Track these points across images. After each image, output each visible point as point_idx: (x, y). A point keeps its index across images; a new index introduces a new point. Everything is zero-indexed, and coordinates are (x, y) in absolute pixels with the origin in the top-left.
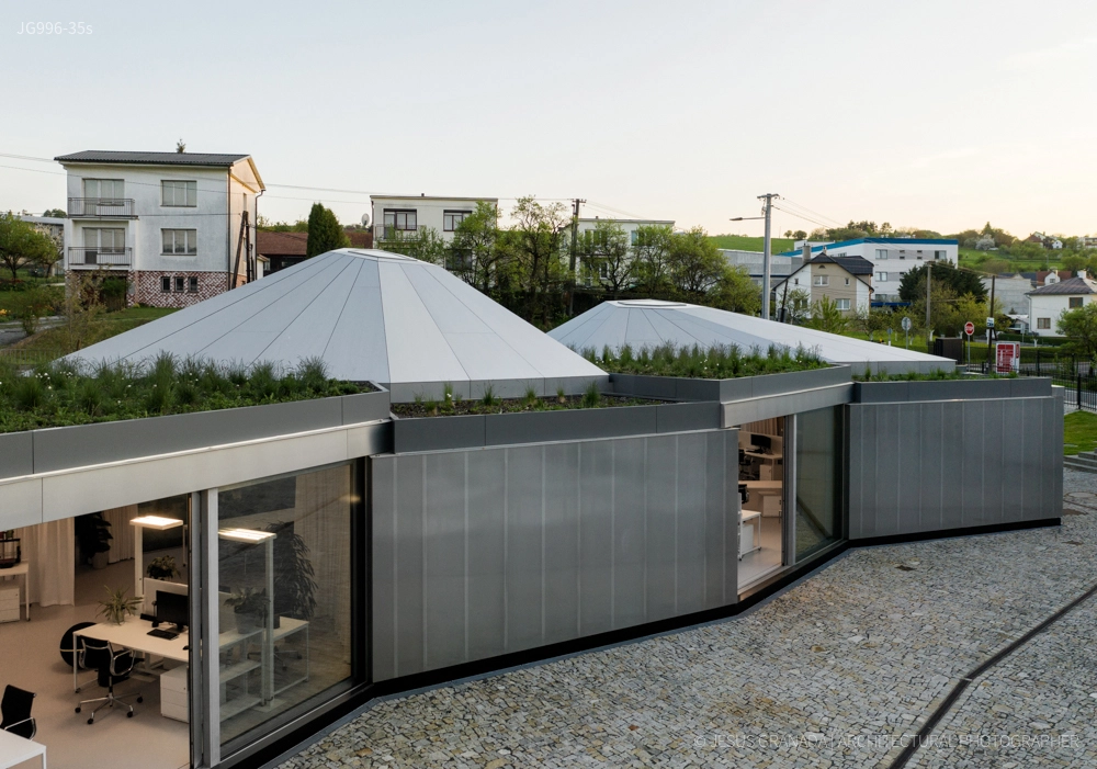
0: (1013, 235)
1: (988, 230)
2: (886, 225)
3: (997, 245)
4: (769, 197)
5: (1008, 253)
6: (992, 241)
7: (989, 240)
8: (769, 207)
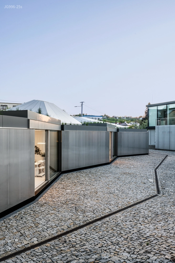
0: (109, 116)
1: (105, 115)
2: (86, 114)
3: (107, 118)
4: (82, 102)
5: (109, 119)
6: (106, 117)
7: (105, 117)
8: (82, 104)
